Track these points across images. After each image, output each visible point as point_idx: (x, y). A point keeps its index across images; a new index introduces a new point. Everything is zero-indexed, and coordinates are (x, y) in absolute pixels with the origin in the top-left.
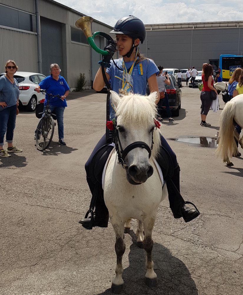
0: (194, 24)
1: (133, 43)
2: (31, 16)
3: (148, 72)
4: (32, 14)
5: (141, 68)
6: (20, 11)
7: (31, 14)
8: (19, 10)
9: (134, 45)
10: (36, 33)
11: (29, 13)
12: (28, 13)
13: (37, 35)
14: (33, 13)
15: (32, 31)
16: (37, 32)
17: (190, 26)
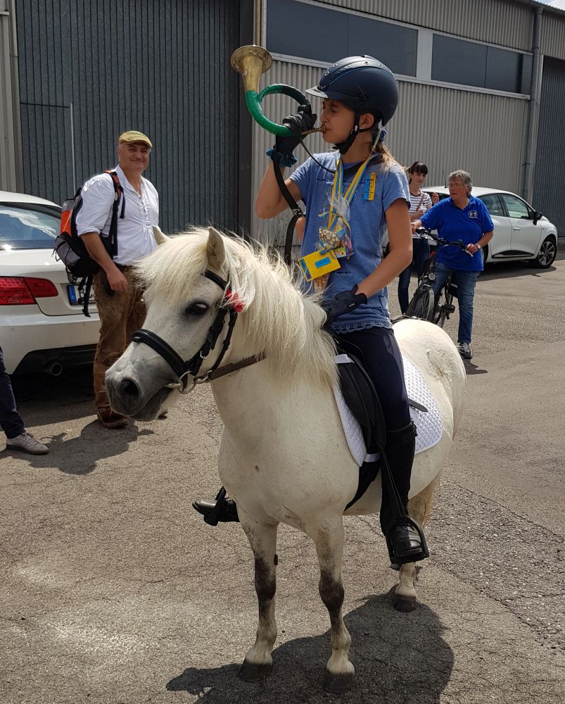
1: (356, 122)
2: (521, 56)
3: (384, 194)
4: (522, 52)
5: (371, 185)
6: (493, 45)
7: (520, 52)
8: (490, 45)
9: (356, 127)
10: (528, 97)
11: (517, 51)
12: (514, 50)
13: (529, 102)
14: (527, 49)
15: (519, 91)
16: (530, 94)
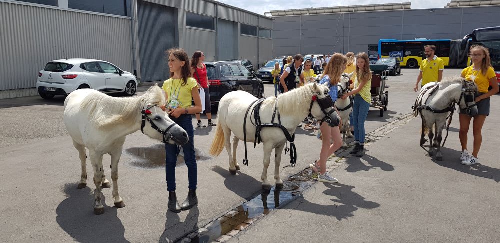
0: (354, 8)
13: (130, 20)
16: (132, 17)
17: (351, 9)
